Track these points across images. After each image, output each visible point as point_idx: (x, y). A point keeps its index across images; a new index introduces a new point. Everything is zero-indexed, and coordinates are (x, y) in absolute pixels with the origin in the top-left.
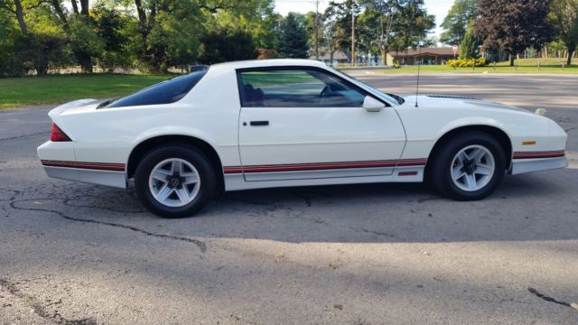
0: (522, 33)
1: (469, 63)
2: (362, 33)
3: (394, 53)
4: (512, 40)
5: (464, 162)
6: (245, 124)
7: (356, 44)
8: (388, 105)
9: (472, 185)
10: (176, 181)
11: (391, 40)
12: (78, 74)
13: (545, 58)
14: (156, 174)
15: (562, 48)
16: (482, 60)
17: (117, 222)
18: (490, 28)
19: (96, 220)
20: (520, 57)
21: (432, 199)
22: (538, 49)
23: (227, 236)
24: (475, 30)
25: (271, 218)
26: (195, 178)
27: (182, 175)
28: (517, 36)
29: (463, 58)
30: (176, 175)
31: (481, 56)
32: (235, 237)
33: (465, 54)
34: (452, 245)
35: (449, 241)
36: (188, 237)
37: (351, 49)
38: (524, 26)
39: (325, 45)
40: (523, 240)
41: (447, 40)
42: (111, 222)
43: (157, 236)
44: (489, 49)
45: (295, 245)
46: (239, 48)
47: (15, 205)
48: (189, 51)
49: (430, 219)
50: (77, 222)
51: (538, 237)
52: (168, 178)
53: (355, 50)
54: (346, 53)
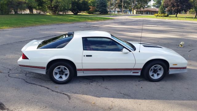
0: (180, 6)
1: (162, 15)
2: (126, 2)
3: (137, 10)
4: (177, 8)
5: (154, 69)
6: (84, 56)
7: (124, 6)
8: (130, 51)
9: (156, 77)
10: (62, 73)
11: (136, 5)
12: (28, 14)
13: (188, 15)
14: (56, 70)
15: (194, 12)
16: (166, 14)
17: (42, 85)
18: (169, 3)
19: (36, 84)
20: (179, 14)
21: (143, 80)
22: (186, 12)
23: (77, 93)
24: (165, 4)
25: (91, 86)
26: (68, 72)
27: (64, 71)
28: (179, 7)
29: (159, 14)
30: (62, 71)
31: (166, 13)
32: (80, 94)
33: (161, 12)
34: (147, 101)
35: (147, 99)
36: (65, 93)
37: (122, 8)
38: (181, 3)
39: (113, 6)
40: (169, 100)
41: (155, 6)
42: (41, 85)
43: (55, 92)
44: (169, 11)
45: (98, 98)
46: (83, 6)
47: (10, 75)
48: (66, 8)
49: (142, 89)
50: (30, 84)
51: (175, 99)
52: (59, 71)
53: (123, 8)
54: (120, 9)
